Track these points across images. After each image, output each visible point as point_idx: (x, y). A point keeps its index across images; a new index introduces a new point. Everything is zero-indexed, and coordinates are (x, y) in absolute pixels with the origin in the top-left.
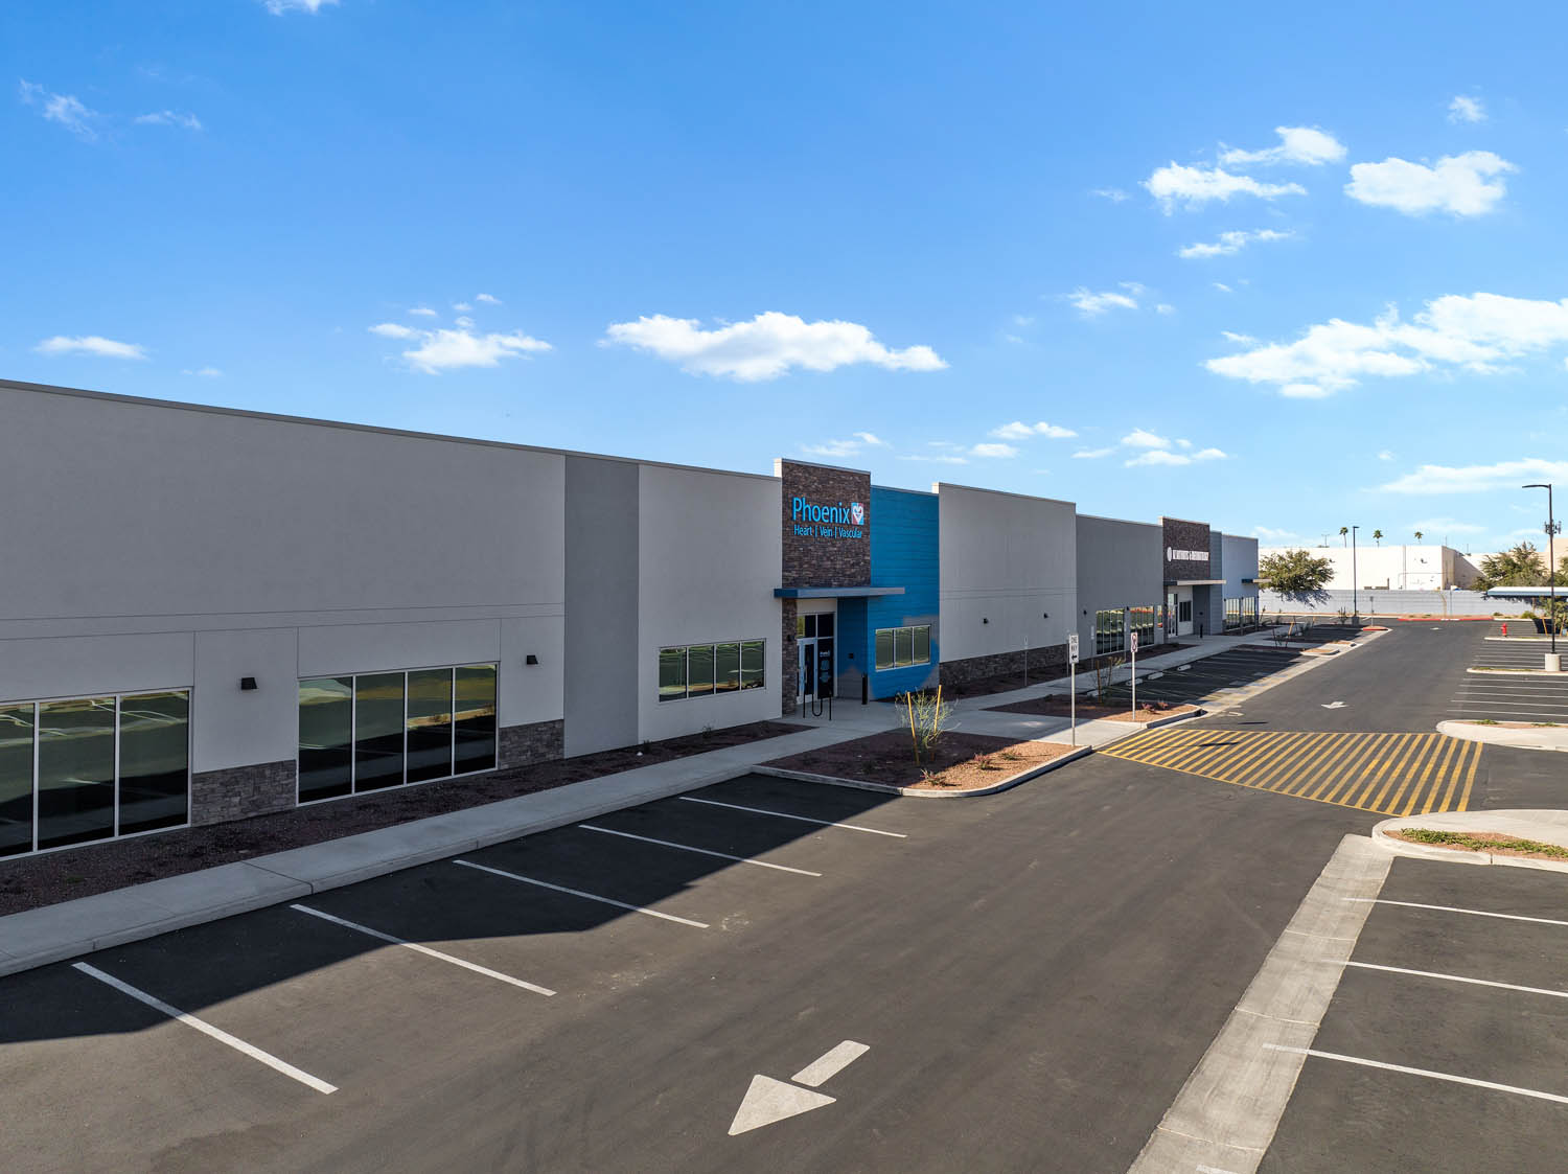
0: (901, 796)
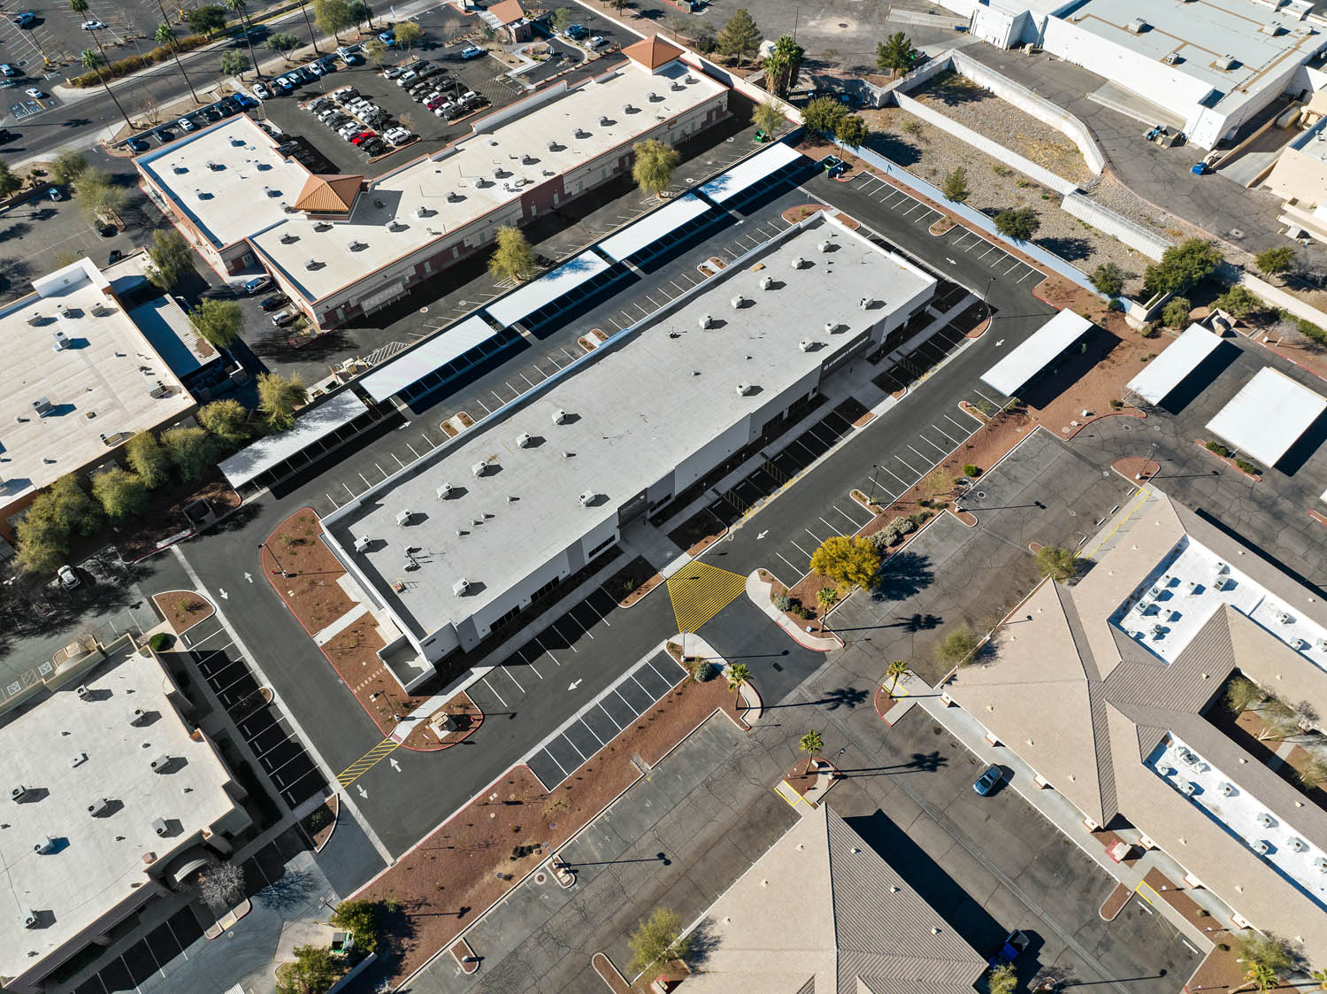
0: (618, 606)
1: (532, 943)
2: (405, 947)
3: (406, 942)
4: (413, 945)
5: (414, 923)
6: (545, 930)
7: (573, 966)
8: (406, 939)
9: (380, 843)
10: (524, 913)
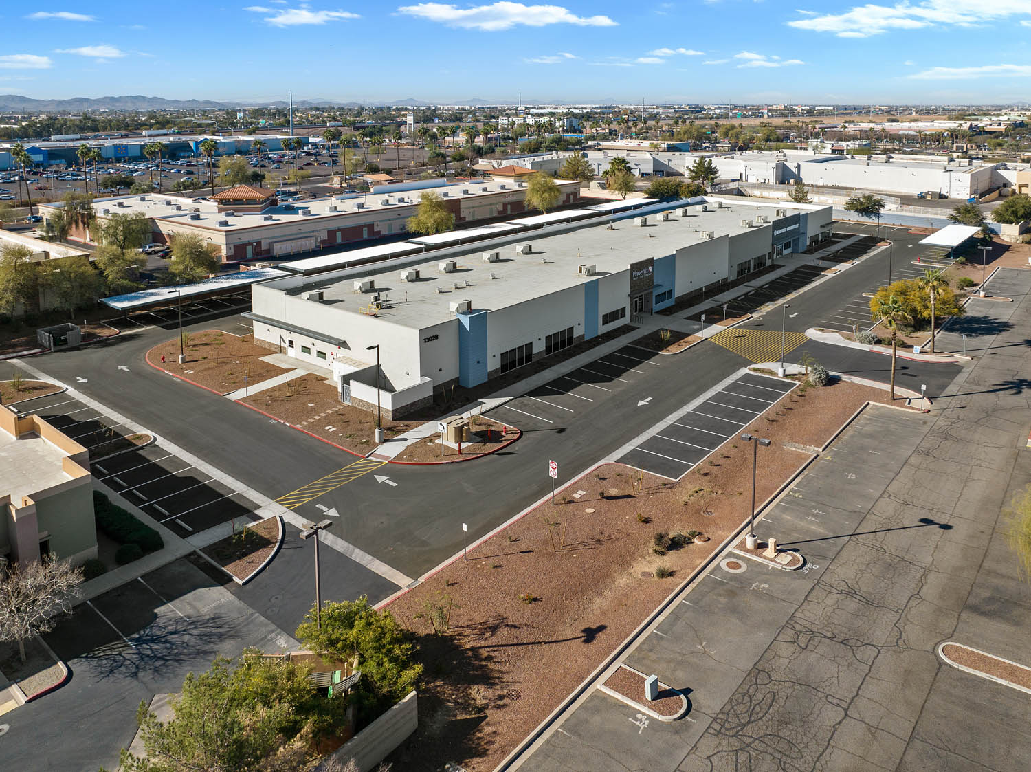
0: (658, 354)
1: (785, 650)
2: (481, 702)
3: (479, 694)
4: (501, 697)
5: (489, 658)
6: (798, 627)
7: (908, 672)
8: (482, 688)
9: (378, 562)
10: (734, 610)
